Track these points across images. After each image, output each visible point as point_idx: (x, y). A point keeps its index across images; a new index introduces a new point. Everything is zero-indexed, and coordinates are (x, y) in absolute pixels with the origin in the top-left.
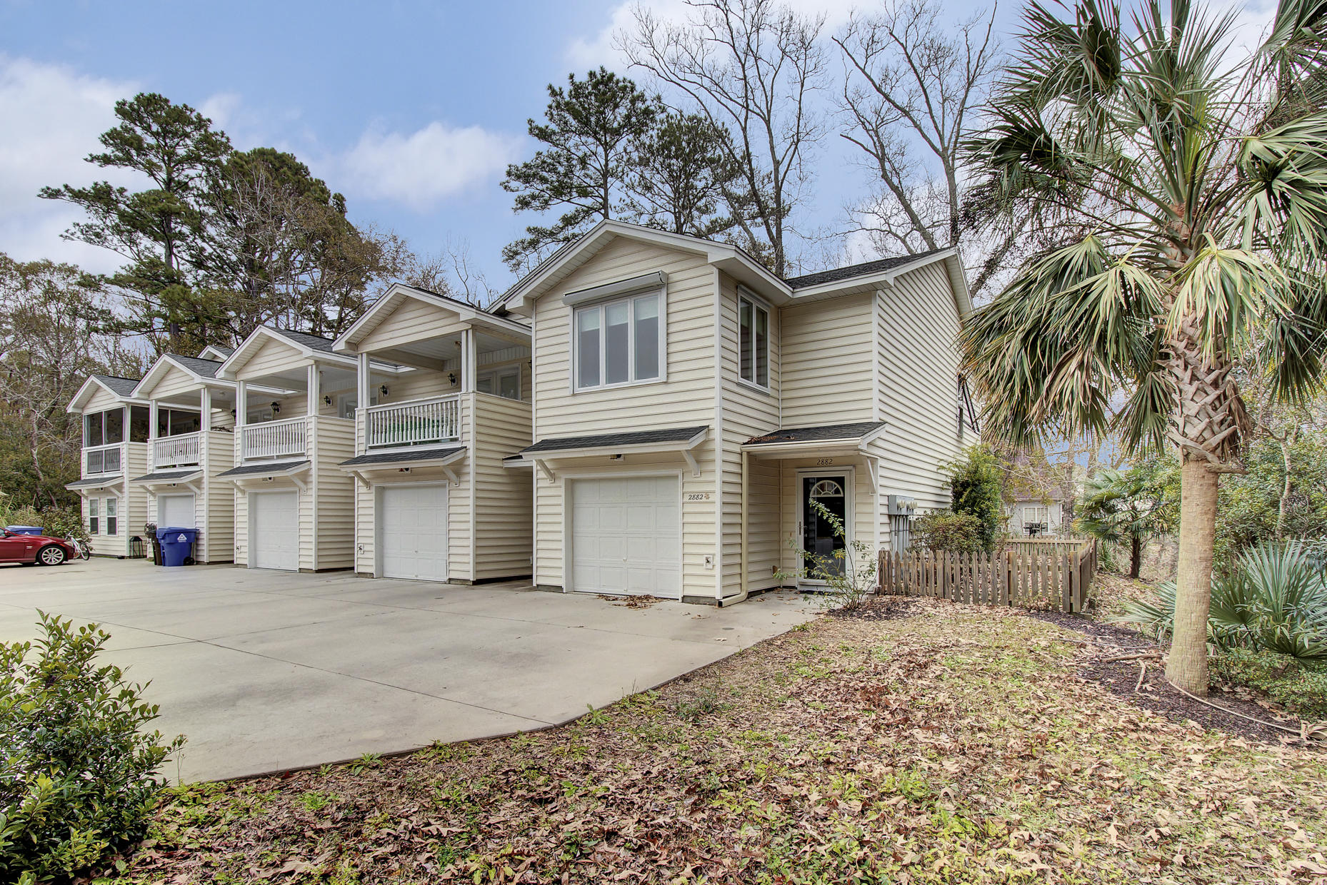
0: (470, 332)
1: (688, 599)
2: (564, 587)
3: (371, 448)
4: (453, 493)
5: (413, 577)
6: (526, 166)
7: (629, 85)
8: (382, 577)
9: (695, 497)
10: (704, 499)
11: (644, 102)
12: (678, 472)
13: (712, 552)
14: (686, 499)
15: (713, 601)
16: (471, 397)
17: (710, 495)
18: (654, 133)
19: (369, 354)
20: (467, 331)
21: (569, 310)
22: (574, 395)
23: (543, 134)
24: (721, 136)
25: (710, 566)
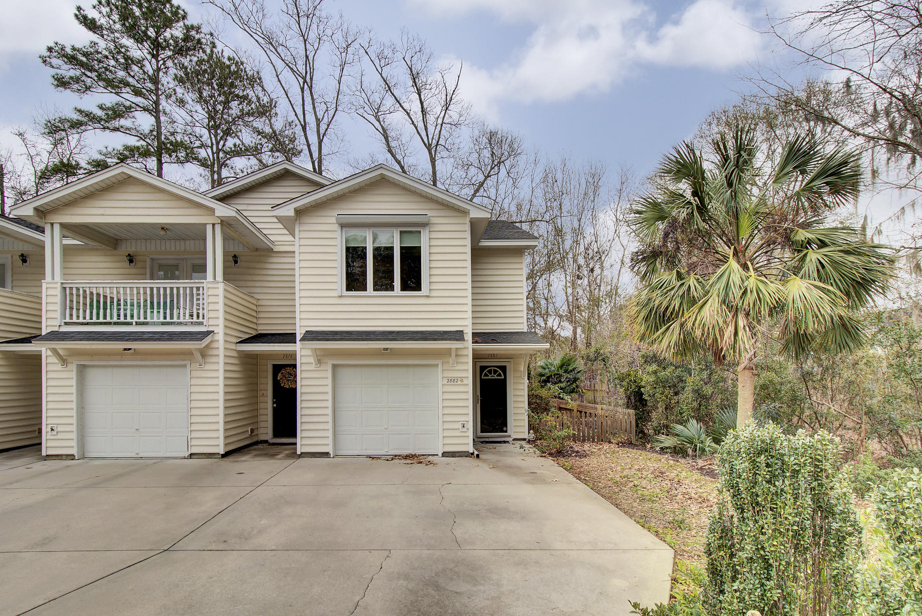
0: (218, 228)
1: (447, 454)
2: (331, 452)
3: (66, 323)
4: (194, 374)
5: (134, 455)
6: (74, 49)
7: (182, 12)
8: (84, 458)
9: (452, 381)
10: (459, 382)
11: (198, 33)
12: (439, 362)
13: (467, 420)
14: (445, 382)
15: (466, 454)
16: (221, 286)
17: (464, 379)
18: (195, 59)
19: (63, 226)
20: (214, 225)
21: (336, 227)
22: (341, 296)
23: (91, 25)
24: (255, 80)
25: (465, 430)
